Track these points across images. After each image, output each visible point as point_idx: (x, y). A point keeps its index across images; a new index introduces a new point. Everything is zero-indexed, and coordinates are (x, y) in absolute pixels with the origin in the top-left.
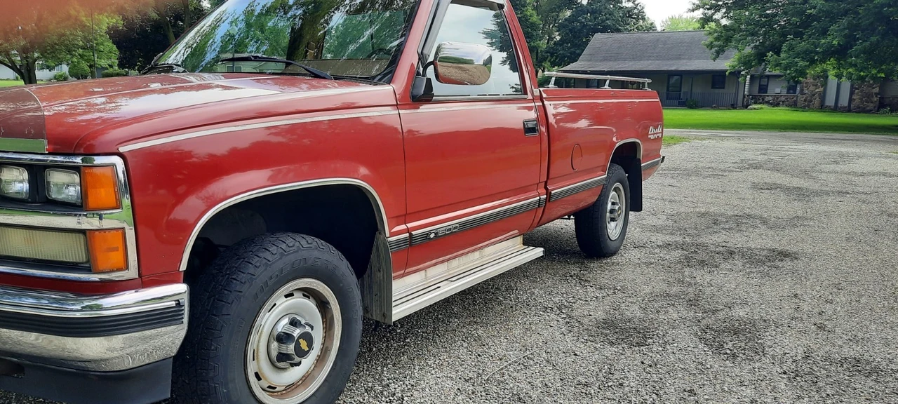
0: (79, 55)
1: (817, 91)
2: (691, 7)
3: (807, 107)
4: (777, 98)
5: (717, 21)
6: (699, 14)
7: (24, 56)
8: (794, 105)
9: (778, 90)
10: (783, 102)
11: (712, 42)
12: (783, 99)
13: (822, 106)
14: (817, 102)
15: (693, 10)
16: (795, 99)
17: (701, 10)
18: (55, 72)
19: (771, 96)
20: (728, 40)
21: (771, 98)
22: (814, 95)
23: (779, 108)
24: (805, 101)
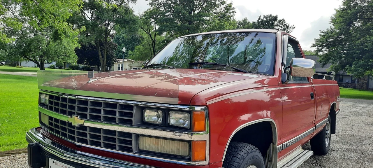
0: (62, 58)
1: (365, 82)
2: (312, 45)
3: (360, 89)
4: (347, 84)
5: (323, 51)
6: (315, 48)
7: (41, 58)
8: (355, 88)
9: (347, 81)
10: (350, 86)
11: (321, 60)
12: (349, 85)
13: (367, 88)
14: (365, 86)
15: (313, 47)
16: (355, 85)
17: (316, 47)
18: (50, 65)
19: (344, 83)
20: (328, 59)
21: (344, 84)
22: (363, 84)
23: (348, 89)
24: (360, 86)
